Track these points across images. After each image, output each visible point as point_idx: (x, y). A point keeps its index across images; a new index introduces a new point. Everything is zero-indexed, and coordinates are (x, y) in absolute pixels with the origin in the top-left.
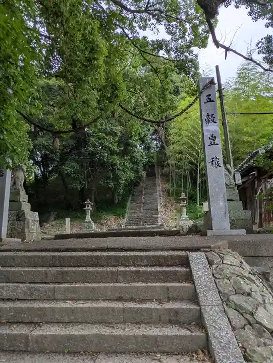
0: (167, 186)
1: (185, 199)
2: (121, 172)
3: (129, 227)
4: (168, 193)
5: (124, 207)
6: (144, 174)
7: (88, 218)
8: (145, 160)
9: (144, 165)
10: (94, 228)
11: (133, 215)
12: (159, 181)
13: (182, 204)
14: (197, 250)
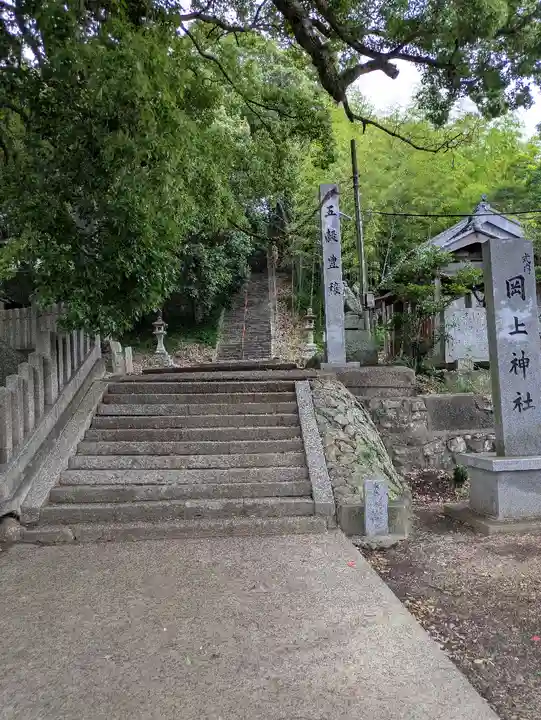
0: (287, 291)
1: (313, 318)
2: (211, 272)
3: (222, 362)
4: (288, 304)
5: (214, 329)
6: (247, 271)
7: (161, 347)
8: (249, 250)
9: (249, 258)
10: (171, 363)
11: (231, 342)
12: (273, 281)
13: (307, 327)
14: (304, 379)
